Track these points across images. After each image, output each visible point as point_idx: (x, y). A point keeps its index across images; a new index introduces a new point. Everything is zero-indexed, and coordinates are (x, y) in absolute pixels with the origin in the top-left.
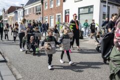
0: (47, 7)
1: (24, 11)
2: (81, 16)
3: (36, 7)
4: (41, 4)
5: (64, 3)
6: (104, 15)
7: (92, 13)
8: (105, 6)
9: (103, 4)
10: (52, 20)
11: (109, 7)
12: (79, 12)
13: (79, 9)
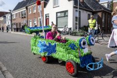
0: (31, 12)
1: (11, 15)
2: (58, 19)
3: (22, 12)
4: (25, 9)
5: (44, 9)
6: (76, 18)
7: (67, 16)
8: (77, 11)
9: (75, 9)
10: (36, 22)
11: (80, 12)
12: (57, 16)
13: (57, 13)
